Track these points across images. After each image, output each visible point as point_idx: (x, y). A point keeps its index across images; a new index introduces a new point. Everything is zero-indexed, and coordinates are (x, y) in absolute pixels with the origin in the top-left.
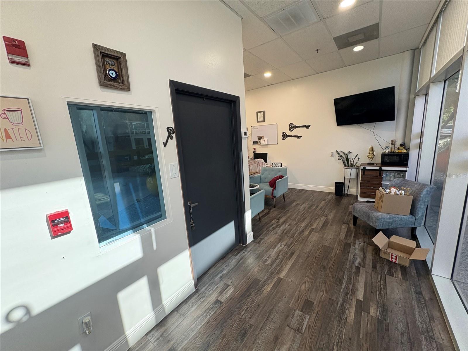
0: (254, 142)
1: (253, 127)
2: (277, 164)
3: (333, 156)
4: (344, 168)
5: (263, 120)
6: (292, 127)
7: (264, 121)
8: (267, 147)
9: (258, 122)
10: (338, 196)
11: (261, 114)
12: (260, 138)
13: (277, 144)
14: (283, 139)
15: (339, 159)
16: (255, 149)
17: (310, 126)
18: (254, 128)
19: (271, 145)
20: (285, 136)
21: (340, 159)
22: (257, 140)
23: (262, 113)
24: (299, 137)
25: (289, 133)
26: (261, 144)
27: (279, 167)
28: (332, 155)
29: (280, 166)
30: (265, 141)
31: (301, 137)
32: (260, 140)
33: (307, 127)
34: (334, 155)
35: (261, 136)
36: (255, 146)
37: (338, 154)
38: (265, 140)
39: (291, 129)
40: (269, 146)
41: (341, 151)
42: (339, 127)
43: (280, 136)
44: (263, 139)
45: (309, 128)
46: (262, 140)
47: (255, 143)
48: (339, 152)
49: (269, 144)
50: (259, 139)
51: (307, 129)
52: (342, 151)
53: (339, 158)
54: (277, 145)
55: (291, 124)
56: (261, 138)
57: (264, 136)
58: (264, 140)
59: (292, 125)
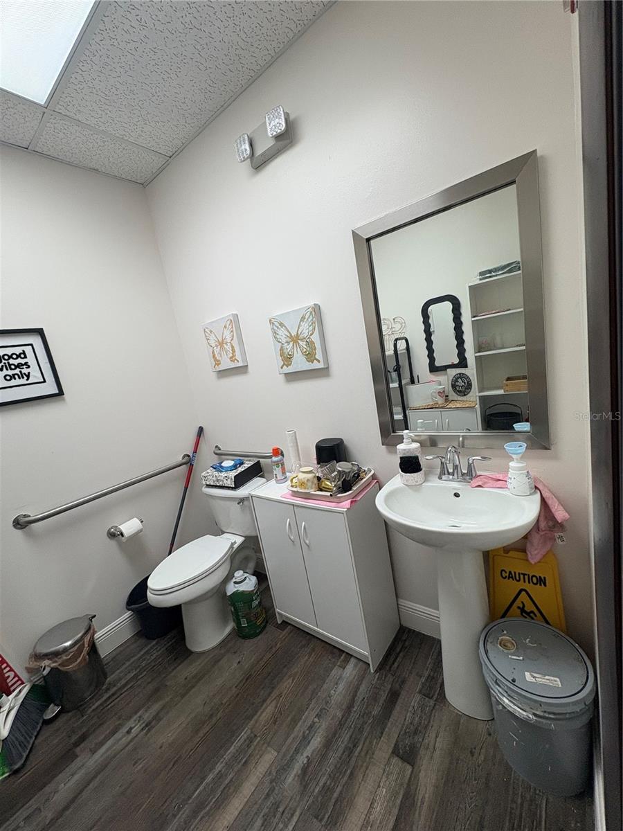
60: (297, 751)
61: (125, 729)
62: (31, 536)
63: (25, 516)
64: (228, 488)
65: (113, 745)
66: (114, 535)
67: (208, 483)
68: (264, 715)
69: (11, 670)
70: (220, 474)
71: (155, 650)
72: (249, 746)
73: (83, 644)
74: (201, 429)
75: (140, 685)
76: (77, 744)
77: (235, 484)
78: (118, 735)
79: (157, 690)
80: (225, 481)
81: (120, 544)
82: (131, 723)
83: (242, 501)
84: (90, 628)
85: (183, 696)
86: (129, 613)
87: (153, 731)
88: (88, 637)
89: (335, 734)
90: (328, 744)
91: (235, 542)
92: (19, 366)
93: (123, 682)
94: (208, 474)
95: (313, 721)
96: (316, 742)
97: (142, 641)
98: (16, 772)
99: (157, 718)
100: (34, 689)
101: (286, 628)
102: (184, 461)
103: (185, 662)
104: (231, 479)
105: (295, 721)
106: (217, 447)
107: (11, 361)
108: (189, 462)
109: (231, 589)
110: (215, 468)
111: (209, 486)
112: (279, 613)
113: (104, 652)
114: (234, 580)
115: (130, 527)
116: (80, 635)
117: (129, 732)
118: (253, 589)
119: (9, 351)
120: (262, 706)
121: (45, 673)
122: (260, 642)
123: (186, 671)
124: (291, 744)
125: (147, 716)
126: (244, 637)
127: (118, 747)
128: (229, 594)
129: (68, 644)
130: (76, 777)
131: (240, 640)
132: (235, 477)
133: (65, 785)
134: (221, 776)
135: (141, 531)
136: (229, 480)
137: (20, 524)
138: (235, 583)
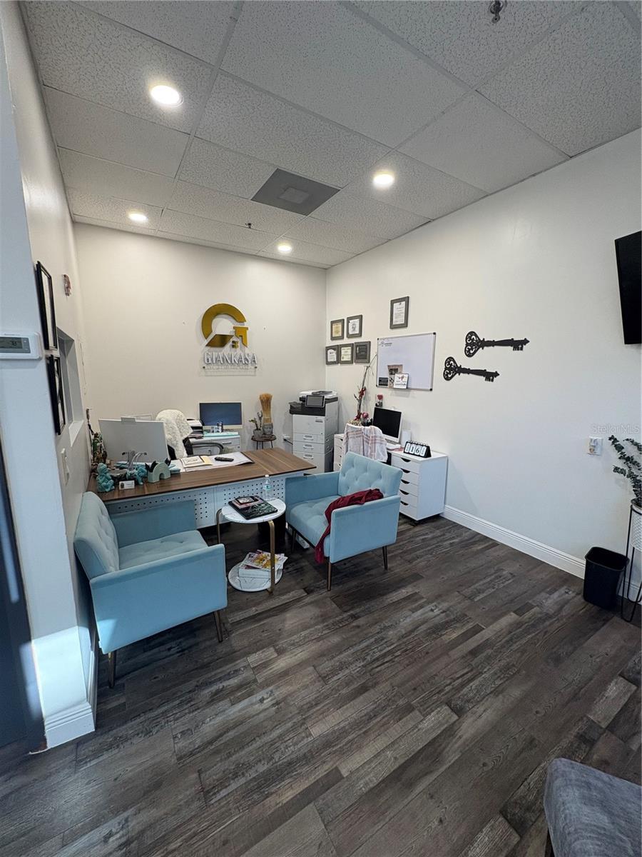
0: (381, 380)
1: (381, 339)
2: (418, 447)
3: (598, 451)
4: (632, 509)
5: (403, 322)
6: (474, 344)
7: (405, 325)
8: (408, 397)
9: (393, 327)
10: (594, 603)
11: (400, 306)
12: (393, 370)
13: (431, 390)
14: (447, 379)
15: (616, 469)
16: (380, 397)
17: (526, 342)
18: (382, 343)
19: (415, 392)
20: (452, 369)
21: (622, 472)
22: (386, 375)
23: (404, 303)
24: (490, 376)
25: (463, 361)
26: (395, 387)
27: (419, 456)
28: (592, 450)
29: (423, 455)
30: (403, 380)
31: (496, 374)
32: (392, 376)
33: (518, 345)
34: (602, 449)
35: (395, 366)
36: (382, 389)
37: (619, 448)
38: (403, 378)
39: (469, 350)
40: (412, 392)
41: (632, 442)
42: (631, 349)
43: (440, 368)
44: (400, 373)
45: (522, 349)
46: (397, 376)
47: (383, 382)
48: (621, 442)
49: (413, 387)
50: (391, 374)
51: (517, 351)
52: (636, 441)
53: (621, 464)
54: (430, 392)
55: (472, 333)
56: (396, 370)
57: (401, 365)
58: (401, 376)
59: (473, 337)
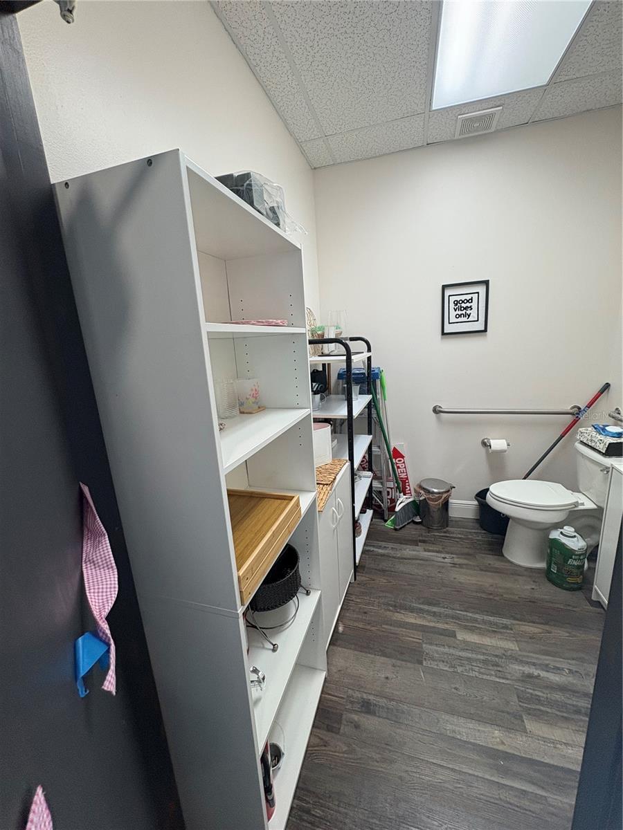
60: (534, 664)
61: (443, 556)
62: (439, 419)
63: (440, 407)
64: (599, 452)
65: (434, 556)
66: (485, 444)
67: (582, 439)
68: (527, 627)
69: (409, 485)
70: (597, 436)
71: (480, 536)
72: (503, 628)
73: (441, 497)
74: (607, 386)
75: (462, 545)
76: (420, 541)
77: (606, 451)
78: (439, 555)
79: (468, 554)
80: (598, 444)
81: (487, 452)
82: (447, 556)
83: (607, 470)
84: (448, 491)
85: (482, 570)
86: (476, 503)
87: (455, 569)
88: (445, 495)
89: (574, 692)
90: (562, 689)
91: (583, 504)
92: (466, 308)
93: (454, 535)
94: (586, 432)
95: (563, 668)
96: (555, 678)
97: (477, 526)
98: (396, 529)
99: (461, 566)
100: (414, 501)
101: (596, 607)
102: (571, 411)
103: (496, 557)
104: (605, 444)
105: (547, 653)
106: (617, 409)
107: (463, 305)
108: (577, 415)
109: (555, 535)
110: (595, 428)
111: (582, 442)
112: (596, 590)
113: (453, 513)
114: (561, 530)
115: (498, 444)
116: (442, 491)
117: (444, 558)
118: (576, 549)
119: (463, 298)
120: (529, 622)
121: (421, 499)
122: (562, 595)
123: (491, 560)
124: (533, 657)
125: (456, 560)
126: (550, 580)
127: (436, 559)
128: (550, 537)
129: (436, 490)
130: (414, 553)
131: (546, 580)
132: (610, 444)
133: (409, 551)
134: (476, 620)
135: (505, 451)
136: (602, 444)
137: (436, 411)
138: (561, 533)
